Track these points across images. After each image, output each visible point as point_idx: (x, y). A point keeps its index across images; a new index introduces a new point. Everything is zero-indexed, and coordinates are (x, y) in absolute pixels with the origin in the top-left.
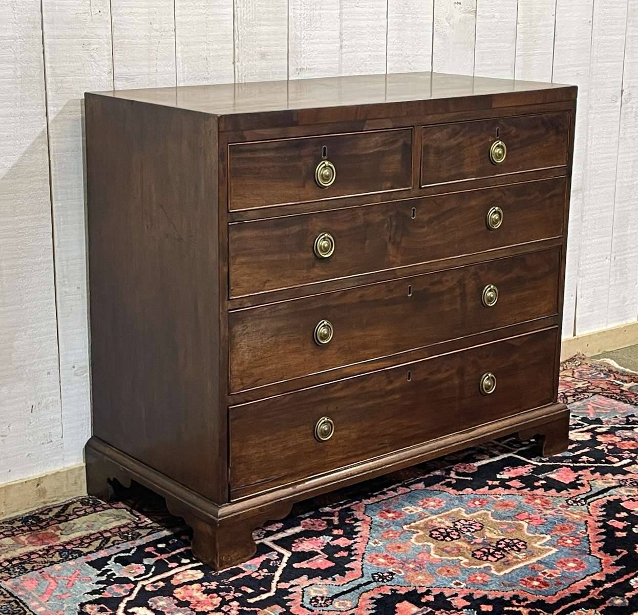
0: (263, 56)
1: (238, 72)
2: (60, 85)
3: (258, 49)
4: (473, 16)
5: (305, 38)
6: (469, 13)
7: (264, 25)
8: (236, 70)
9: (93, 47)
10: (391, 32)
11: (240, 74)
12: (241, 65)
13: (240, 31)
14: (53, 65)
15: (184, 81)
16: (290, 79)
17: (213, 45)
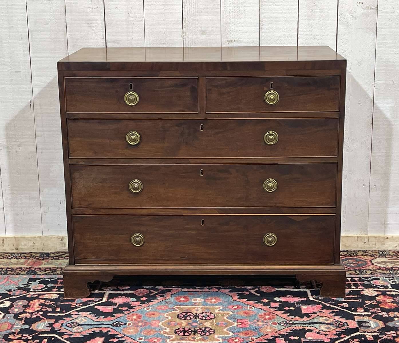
0: (203, 33)
1: (186, 41)
2: (75, 43)
3: (200, 29)
4: (375, 11)
5: (234, 23)
6: (371, 9)
7: (203, 15)
8: (184, 40)
9: (94, 25)
10: (302, 21)
11: (187, 42)
12: (188, 37)
13: (186, 18)
14: (71, 33)
15: (150, 44)
16: (222, 46)
17: (168, 26)
